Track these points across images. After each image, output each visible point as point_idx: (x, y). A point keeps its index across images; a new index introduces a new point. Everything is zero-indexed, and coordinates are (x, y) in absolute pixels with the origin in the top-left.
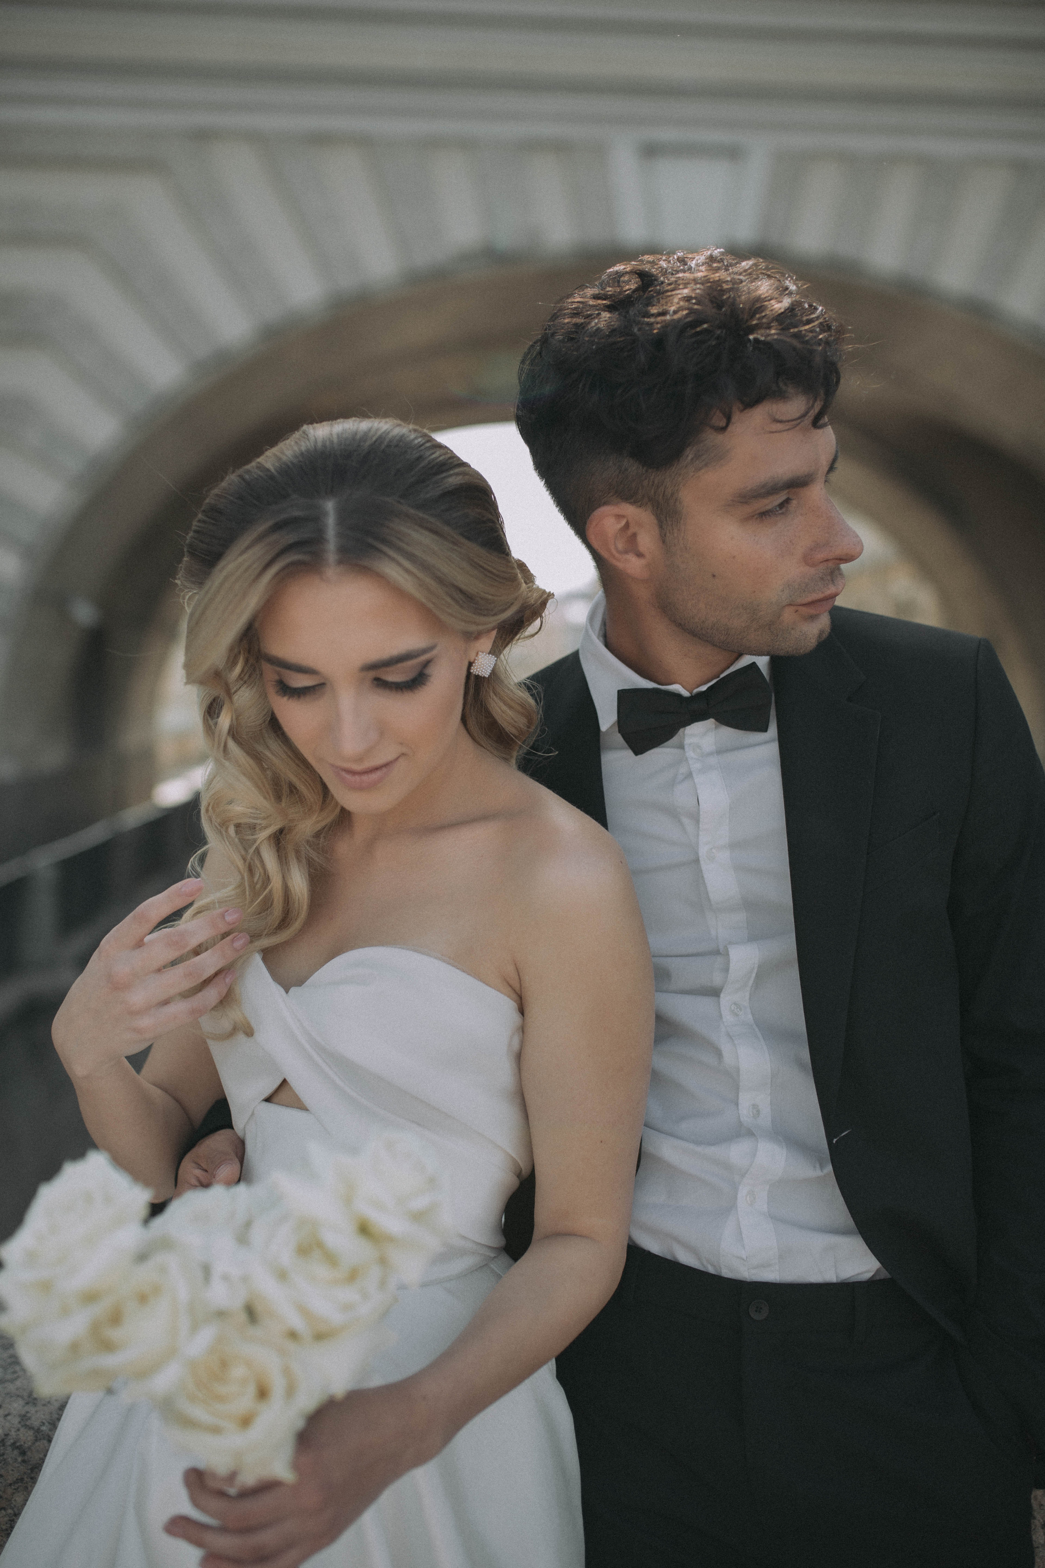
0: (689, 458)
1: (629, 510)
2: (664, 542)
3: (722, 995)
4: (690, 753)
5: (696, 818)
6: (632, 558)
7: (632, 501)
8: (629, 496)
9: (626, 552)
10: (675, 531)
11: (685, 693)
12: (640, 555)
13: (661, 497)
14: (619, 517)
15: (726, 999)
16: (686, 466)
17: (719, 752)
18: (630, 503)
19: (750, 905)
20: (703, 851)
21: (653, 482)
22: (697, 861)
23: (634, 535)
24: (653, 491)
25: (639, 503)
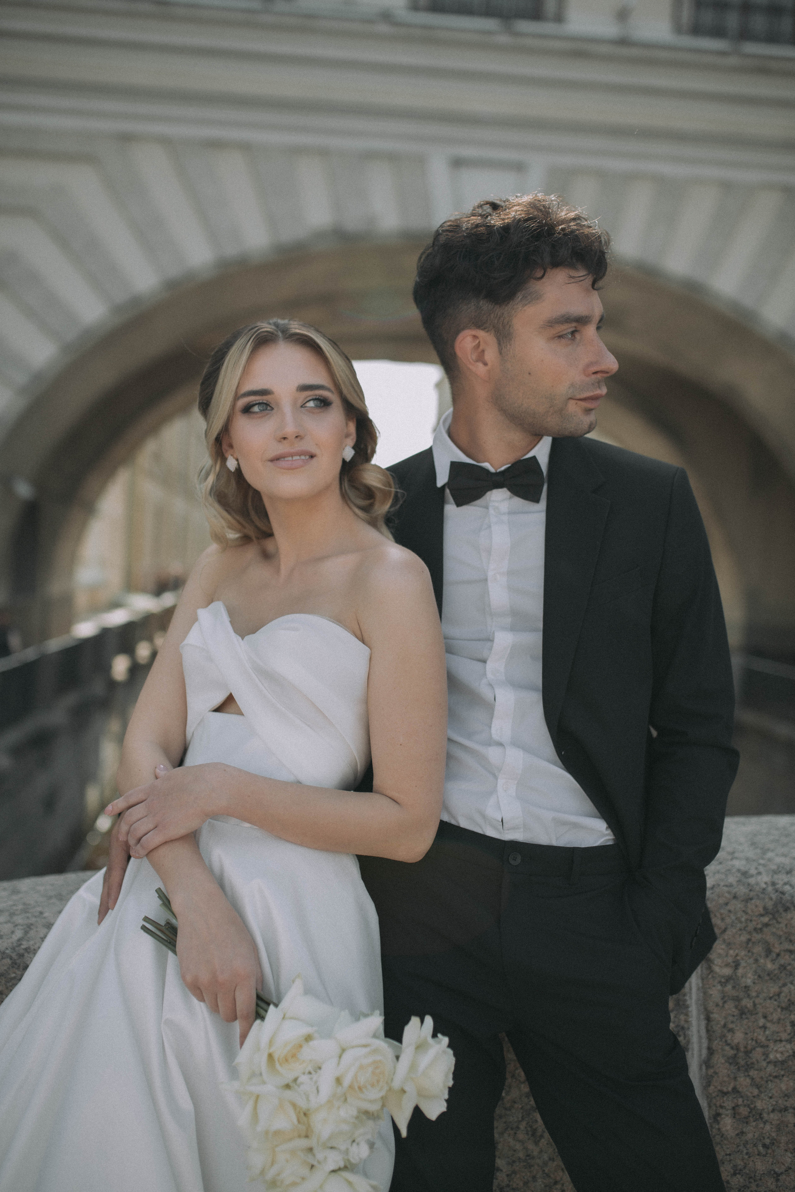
0: (520, 298)
1: (481, 333)
2: (501, 353)
3: (488, 662)
4: (491, 511)
5: (489, 552)
6: (480, 365)
7: (483, 327)
8: (479, 325)
9: (477, 361)
10: (509, 346)
11: (492, 470)
12: (485, 364)
13: (501, 325)
14: (475, 337)
15: (490, 665)
16: (517, 304)
17: (510, 513)
18: (482, 329)
19: (515, 613)
20: (490, 574)
21: (497, 314)
22: (486, 580)
23: (483, 351)
24: (496, 322)
25: (486, 330)
